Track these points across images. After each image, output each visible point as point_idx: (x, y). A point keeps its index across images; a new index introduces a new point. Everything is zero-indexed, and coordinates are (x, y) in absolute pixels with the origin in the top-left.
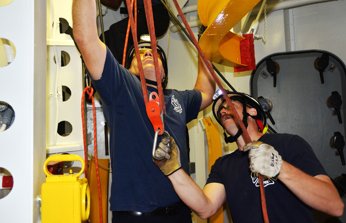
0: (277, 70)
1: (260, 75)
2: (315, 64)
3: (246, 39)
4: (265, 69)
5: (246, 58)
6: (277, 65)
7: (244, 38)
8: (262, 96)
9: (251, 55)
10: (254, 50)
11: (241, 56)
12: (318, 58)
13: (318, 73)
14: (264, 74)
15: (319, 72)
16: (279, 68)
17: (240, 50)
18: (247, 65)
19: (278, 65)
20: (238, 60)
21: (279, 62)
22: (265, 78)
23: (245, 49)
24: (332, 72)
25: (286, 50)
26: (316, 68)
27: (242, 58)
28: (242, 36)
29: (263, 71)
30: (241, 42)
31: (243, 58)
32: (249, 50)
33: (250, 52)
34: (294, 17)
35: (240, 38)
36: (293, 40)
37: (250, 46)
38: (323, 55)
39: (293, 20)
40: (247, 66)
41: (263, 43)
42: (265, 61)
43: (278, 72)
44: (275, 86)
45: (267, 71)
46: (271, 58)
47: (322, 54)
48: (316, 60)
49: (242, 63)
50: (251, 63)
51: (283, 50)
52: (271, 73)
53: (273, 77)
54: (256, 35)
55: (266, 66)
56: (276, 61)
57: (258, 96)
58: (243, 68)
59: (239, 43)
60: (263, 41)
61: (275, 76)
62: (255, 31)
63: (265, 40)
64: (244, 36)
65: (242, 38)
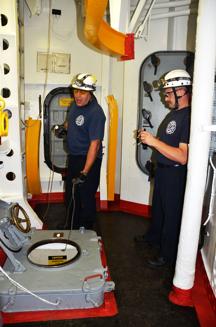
0: (158, 63)
1: (146, 66)
2: (184, 61)
3: (129, 37)
4: (150, 62)
6: (158, 60)
7: (128, 36)
8: (147, 81)
9: (132, 48)
10: (134, 45)
11: (125, 49)
14: (149, 66)
16: (160, 62)
17: (125, 45)
18: (128, 55)
19: (160, 60)
20: (123, 53)
21: (160, 57)
22: (150, 68)
23: (128, 44)
25: (167, 49)
26: (184, 63)
27: (125, 51)
28: (126, 34)
30: (126, 39)
31: (126, 51)
33: (131, 46)
34: (178, 25)
35: (124, 36)
36: (175, 43)
37: (131, 42)
38: (190, 55)
39: (177, 27)
42: (151, 57)
43: (159, 64)
44: (155, 74)
45: (151, 63)
46: (155, 54)
48: (185, 58)
49: (125, 54)
51: (165, 49)
52: (154, 65)
53: (154, 68)
54: (142, 36)
55: (151, 60)
56: (158, 57)
57: (144, 81)
58: (125, 58)
59: (124, 39)
60: (145, 39)
61: (156, 67)
62: (141, 33)
63: (146, 38)
64: (128, 35)
65: (126, 36)
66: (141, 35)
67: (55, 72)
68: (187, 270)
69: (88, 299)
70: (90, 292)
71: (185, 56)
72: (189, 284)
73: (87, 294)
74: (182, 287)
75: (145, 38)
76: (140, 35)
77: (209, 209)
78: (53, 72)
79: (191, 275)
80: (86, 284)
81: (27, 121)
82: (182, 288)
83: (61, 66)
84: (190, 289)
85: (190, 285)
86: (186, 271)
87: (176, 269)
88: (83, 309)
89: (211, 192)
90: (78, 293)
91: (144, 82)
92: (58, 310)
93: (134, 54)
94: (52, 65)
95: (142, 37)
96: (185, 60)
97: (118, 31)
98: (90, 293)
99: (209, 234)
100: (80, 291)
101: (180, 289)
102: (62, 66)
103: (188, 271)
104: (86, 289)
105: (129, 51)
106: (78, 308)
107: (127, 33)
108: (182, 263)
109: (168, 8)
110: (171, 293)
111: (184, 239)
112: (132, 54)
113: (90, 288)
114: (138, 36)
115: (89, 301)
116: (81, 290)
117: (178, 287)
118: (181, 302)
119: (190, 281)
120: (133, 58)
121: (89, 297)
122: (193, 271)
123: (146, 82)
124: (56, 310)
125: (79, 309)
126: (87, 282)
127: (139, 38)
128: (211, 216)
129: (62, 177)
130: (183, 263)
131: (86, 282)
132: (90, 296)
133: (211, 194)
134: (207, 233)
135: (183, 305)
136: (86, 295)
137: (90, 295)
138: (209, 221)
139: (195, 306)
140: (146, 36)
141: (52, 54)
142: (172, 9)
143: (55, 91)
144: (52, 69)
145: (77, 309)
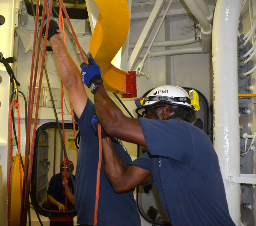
3: (130, 75)
5: (130, 89)
7: (129, 74)
9: (134, 86)
10: (136, 83)
11: (127, 87)
17: (126, 82)
20: (124, 90)
23: (129, 81)
27: (127, 88)
28: (127, 72)
30: (127, 76)
31: (128, 88)
33: (133, 84)
35: (126, 74)
36: (173, 79)
37: (133, 80)
39: (174, 64)
40: (130, 94)
41: (146, 79)
49: (127, 92)
50: (133, 92)
54: (141, 73)
58: (127, 96)
59: (125, 77)
60: (146, 77)
62: (141, 70)
64: (129, 72)
65: (127, 74)
66: (141, 72)
67: (46, 107)
78: (43, 106)
81: (14, 157)
93: (136, 92)
94: (43, 100)
97: (120, 69)
105: (131, 88)
107: (129, 71)
109: (165, 47)
112: (134, 92)
114: (138, 73)
120: (136, 96)
127: (139, 76)
129: (49, 221)
141: (44, 88)
142: (168, 47)
143: (45, 126)
144: (43, 103)
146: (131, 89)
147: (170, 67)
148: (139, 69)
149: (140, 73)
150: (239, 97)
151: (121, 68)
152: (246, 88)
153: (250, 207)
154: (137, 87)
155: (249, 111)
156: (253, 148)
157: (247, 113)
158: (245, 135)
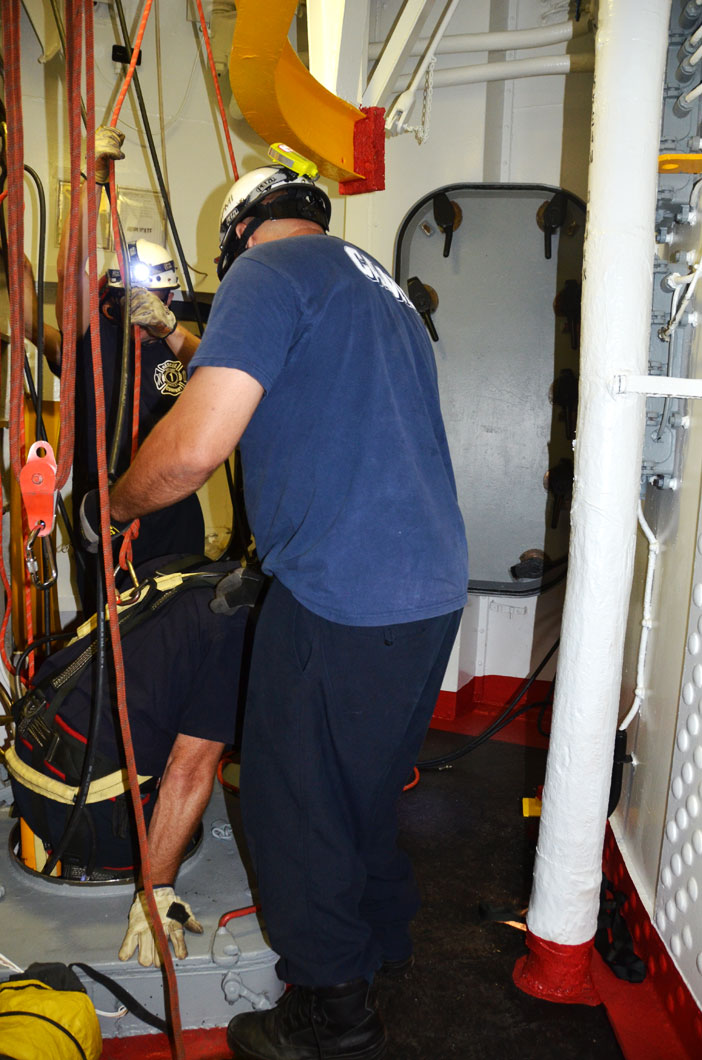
0: (456, 221)
1: (418, 229)
2: (538, 215)
3: (367, 118)
4: (429, 217)
5: (365, 162)
6: (456, 210)
7: (365, 116)
8: (419, 278)
9: (376, 153)
11: (355, 157)
12: (546, 202)
13: (541, 234)
14: (427, 228)
15: (543, 234)
16: (461, 217)
17: (354, 143)
18: (364, 175)
19: (460, 211)
20: (348, 167)
21: (463, 202)
22: (429, 236)
23: (364, 140)
24: (572, 236)
25: (485, 176)
26: (539, 223)
27: (355, 162)
28: (358, 109)
29: (426, 221)
30: (357, 124)
31: (358, 163)
32: (373, 143)
33: (374, 147)
34: (515, 111)
35: (354, 112)
37: (374, 134)
38: (555, 197)
39: (512, 116)
40: (364, 177)
41: (416, 141)
42: (432, 201)
43: (459, 225)
44: (446, 254)
45: (433, 221)
46: (447, 194)
47: (554, 194)
48: (541, 207)
49: (355, 171)
50: (373, 173)
51: (478, 178)
52: (441, 226)
53: (444, 236)
54: (405, 126)
55: (432, 211)
56: (456, 201)
57: (410, 277)
58: (356, 185)
59: (351, 125)
60: (416, 137)
61: (449, 233)
62: (404, 116)
63: (421, 135)
64: (364, 110)
65: (357, 114)
66: (404, 123)
68: (574, 874)
69: (232, 989)
70: (239, 963)
71: (541, 202)
72: (583, 924)
73: (225, 972)
74: (561, 934)
75: (416, 132)
76: (400, 124)
77: (637, 673)
78: (108, 247)
79: (589, 892)
80: (223, 936)
82: (561, 941)
83: (136, 229)
84: (587, 943)
85: (584, 927)
86: (573, 877)
87: (536, 875)
88: (212, 1030)
89: (643, 618)
90: (195, 970)
91: (409, 281)
92: (120, 1036)
93: (384, 173)
95: (407, 131)
96: (541, 214)
97: (335, 93)
98: (240, 967)
99: (639, 759)
100: (203, 962)
101: (552, 944)
102: (141, 229)
103: (581, 879)
104: (226, 953)
105: (368, 161)
106: (195, 1028)
107: (364, 106)
108: (557, 852)
109: (487, 53)
110: (520, 964)
111: (563, 764)
112: (376, 172)
113: (240, 950)
114: (395, 126)
115: (235, 996)
116: (207, 957)
117: (547, 939)
118: (556, 990)
119: (587, 913)
120: (381, 187)
121: (237, 981)
122: (594, 880)
123: (416, 279)
124: (116, 1039)
125: (201, 1029)
126: (227, 930)
127: (397, 134)
128: (643, 697)
130: (560, 850)
131: (222, 931)
132: (238, 978)
133: (644, 623)
134: (633, 755)
135: (562, 1001)
136: (225, 975)
137: (239, 974)
138: (638, 713)
139: (605, 1003)
140: (419, 128)
142: (496, 55)
144: (108, 237)
145: (193, 1031)
146: (367, 164)
147: (501, 127)
148: (400, 113)
149: (402, 128)
150: (662, 163)
151: (337, 90)
152: (690, 142)
153: (673, 484)
154: (385, 158)
155: (692, 217)
156: (693, 318)
157: (689, 223)
158: (675, 280)
